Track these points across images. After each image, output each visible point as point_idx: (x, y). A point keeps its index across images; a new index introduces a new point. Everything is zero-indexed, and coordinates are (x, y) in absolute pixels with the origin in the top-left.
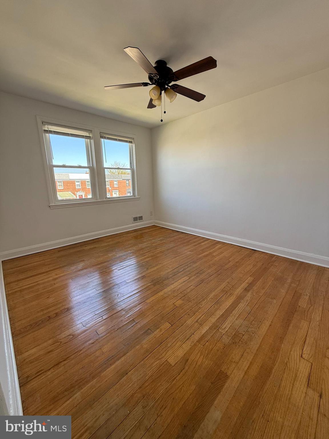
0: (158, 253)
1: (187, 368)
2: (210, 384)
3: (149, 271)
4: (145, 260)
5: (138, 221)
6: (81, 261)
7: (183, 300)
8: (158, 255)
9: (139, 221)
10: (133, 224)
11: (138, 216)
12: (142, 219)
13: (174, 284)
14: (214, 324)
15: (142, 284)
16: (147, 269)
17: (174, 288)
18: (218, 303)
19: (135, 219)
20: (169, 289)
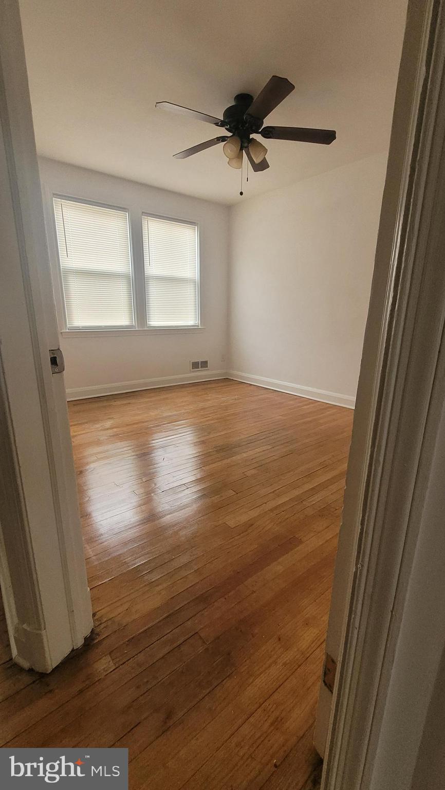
0: (229, 416)
1: (249, 531)
2: (277, 546)
3: (211, 436)
4: (207, 423)
5: (200, 369)
6: (109, 418)
7: (258, 470)
8: (228, 418)
9: (202, 369)
10: (190, 373)
11: (200, 360)
12: (207, 367)
13: (248, 453)
14: (298, 496)
15: (199, 450)
16: (209, 433)
17: (247, 457)
18: (310, 475)
19: (195, 365)
20: (239, 457)
